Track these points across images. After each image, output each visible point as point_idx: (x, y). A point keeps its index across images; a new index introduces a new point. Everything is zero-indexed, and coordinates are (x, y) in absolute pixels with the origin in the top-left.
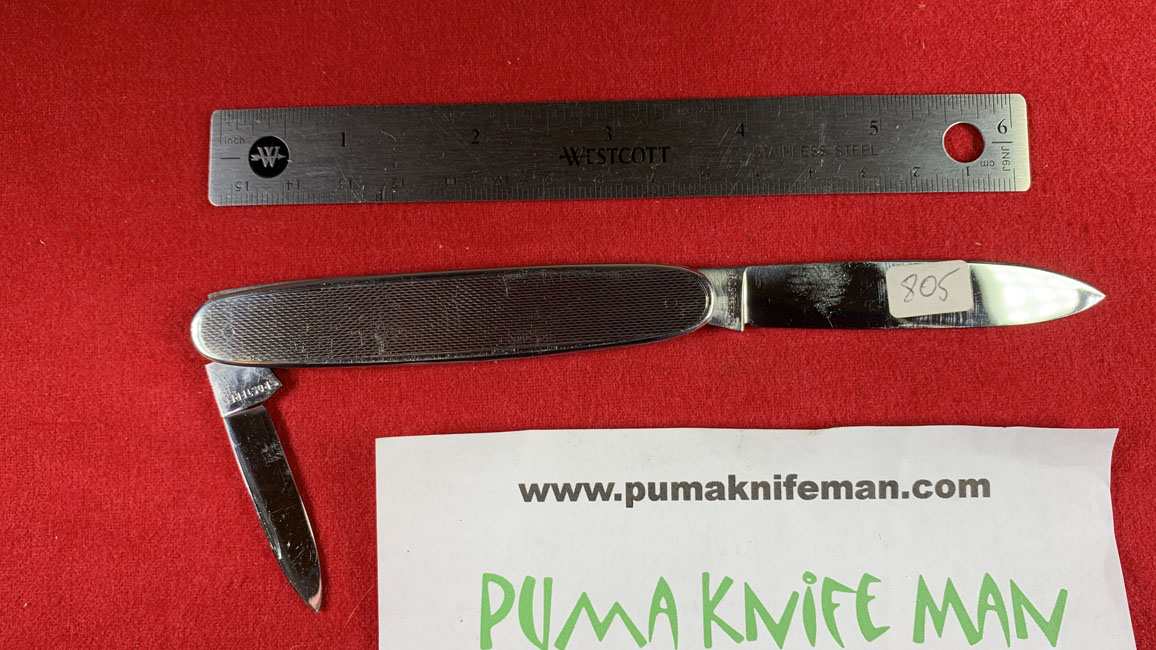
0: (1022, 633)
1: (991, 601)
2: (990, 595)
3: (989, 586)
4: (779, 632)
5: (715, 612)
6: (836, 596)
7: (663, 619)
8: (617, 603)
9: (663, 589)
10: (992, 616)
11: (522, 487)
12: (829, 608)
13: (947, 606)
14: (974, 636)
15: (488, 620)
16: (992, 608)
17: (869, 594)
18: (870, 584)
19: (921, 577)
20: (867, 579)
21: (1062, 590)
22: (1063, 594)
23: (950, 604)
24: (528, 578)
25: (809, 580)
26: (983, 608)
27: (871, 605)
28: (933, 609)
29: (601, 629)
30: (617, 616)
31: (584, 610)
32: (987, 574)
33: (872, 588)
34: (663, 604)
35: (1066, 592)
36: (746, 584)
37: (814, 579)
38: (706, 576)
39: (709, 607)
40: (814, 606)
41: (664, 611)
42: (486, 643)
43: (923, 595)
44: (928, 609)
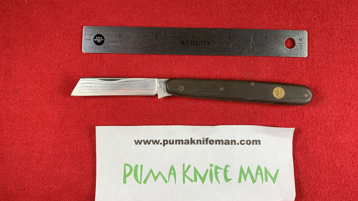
0: (266, 180)
1: (259, 172)
2: (259, 171)
3: (259, 168)
4: (203, 180)
5: (186, 174)
6: (218, 170)
7: (172, 176)
8: (160, 172)
9: (172, 168)
10: (259, 176)
11: (135, 141)
12: (216, 173)
14: (254, 181)
15: (125, 176)
16: (259, 174)
17: (227, 170)
19: (241, 166)
20: (227, 166)
21: (278, 169)
23: (248, 173)
24: (136, 165)
25: (211, 166)
26: (257, 174)
27: (228, 173)
29: (156, 178)
30: (160, 175)
31: (151, 173)
32: (259, 165)
34: (172, 172)
35: (279, 170)
36: (194, 167)
37: (213, 166)
38: (184, 165)
39: (184, 173)
40: (212, 173)
41: (172, 174)
42: (125, 182)
43: (242, 171)
44: (243, 174)
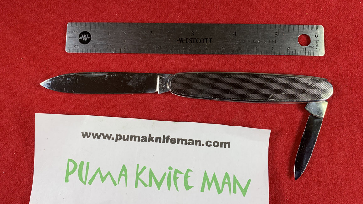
0: (235, 192)
1: (227, 181)
2: (227, 179)
3: (227, 176)
4: (159, 185)
5: (140, 177)
6: (178, 175)
7: (123, 178)
8: (109, 172)
9: (124, 168)
10: (226, 186)
11: (82, 133)
12: (176, 178)
13: (213, 181)
14: (220, 191)
15: (68, 173)
16: (227, 183)
17: (189, 175)
18: (189, 172)
19: (205, 171)
20: (189, 170)
22: (250, 180)
23: (214, 181)
24: (82, 161)
25: (170, 169)
26: (224, 183)
27: (189, 179)
28: (208, 182)
29: (103, 179)
30: (109, 175)
31: (98, 173)
32: (227, 172)
33: (190, 174)
34: (124, 173)
36: (150, 169)
37: (172, 169)
38: (138, 165)
39: (138, 175)
40: (171, 177)
41: (123, 175)
42: (67, 181)
43: (206, 177)
44: (207, 182)
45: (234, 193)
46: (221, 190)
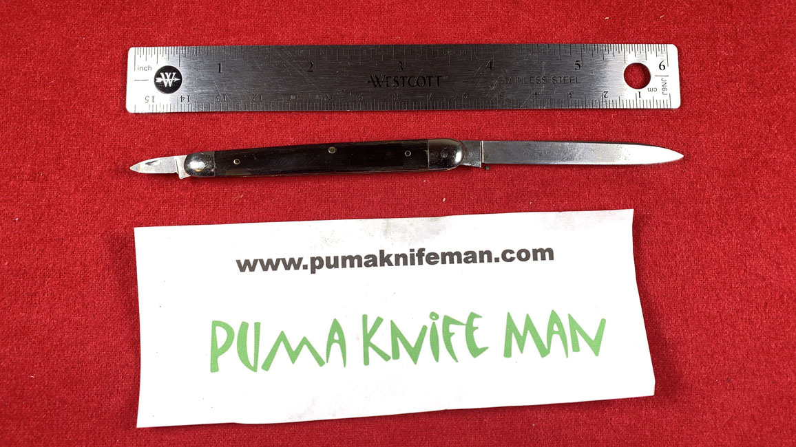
0: (576, 348)
1: (556, 328)
2: (555, 325)
3: (554, 318)
4: (414, 353)
6: (452, 328)
7: (336, 347)
8: (305, 338)
9: (336, 327)
10: (556, 339)
11: (238, 262)
12: (448, 336)
13: (527, 333)
14: (544, 351)
15: (216, 352)
16: (556, 333)
18: (475, 319)
19: (509, 313)
20: (473, 316)
22: (603, 321)
23: (529, 332)
24: (243, 323)
25: (434, 317)
26: (550, 333)
27: (476, 333)
28: (517, 334)
29: (294, 355)
30: (305, 347)
31: (282, 344)
32: (553, 311)
33: (476, 322)
34: (336, 337)
36: (392, 321)
37: (437, 317)
38: (365, 318)
39: (367, 337)
40: (437, 335)
41: (336, 341)
42: (214, 368)
43: (510, 326)
44: (514, 335)
45: (574, 351)
46: (547, 348)
